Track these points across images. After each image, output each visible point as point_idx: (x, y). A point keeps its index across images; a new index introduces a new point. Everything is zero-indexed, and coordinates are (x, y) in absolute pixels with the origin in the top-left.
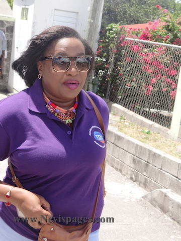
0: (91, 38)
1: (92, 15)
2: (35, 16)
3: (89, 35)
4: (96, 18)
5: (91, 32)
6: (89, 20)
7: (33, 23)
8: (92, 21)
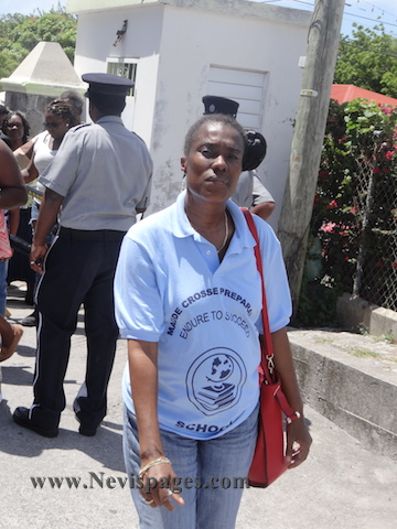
0: (313, 138)
1: (315, 78)
2: (161, 86)
3: (307, 132)
4: (324, 85)
5: (313, 121)
6: (306, 92)
7: (157, 104)
8: (315, 94)
